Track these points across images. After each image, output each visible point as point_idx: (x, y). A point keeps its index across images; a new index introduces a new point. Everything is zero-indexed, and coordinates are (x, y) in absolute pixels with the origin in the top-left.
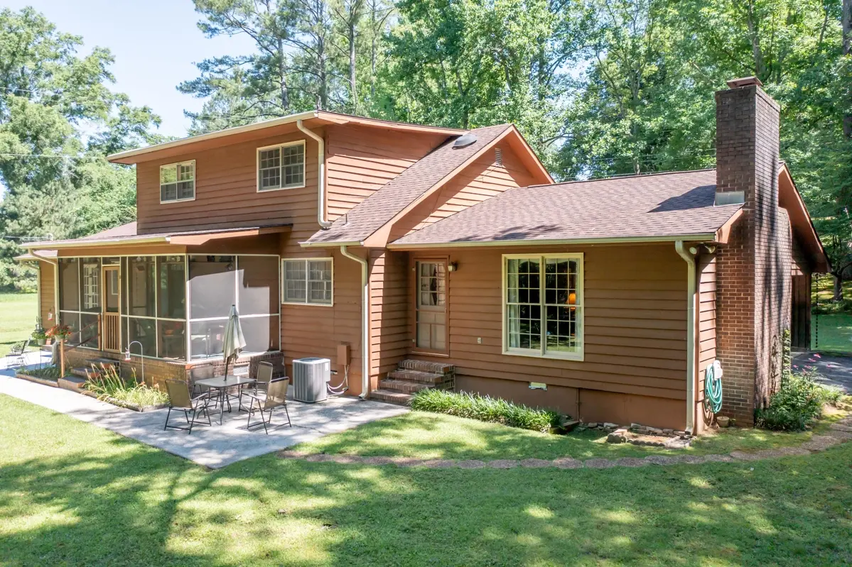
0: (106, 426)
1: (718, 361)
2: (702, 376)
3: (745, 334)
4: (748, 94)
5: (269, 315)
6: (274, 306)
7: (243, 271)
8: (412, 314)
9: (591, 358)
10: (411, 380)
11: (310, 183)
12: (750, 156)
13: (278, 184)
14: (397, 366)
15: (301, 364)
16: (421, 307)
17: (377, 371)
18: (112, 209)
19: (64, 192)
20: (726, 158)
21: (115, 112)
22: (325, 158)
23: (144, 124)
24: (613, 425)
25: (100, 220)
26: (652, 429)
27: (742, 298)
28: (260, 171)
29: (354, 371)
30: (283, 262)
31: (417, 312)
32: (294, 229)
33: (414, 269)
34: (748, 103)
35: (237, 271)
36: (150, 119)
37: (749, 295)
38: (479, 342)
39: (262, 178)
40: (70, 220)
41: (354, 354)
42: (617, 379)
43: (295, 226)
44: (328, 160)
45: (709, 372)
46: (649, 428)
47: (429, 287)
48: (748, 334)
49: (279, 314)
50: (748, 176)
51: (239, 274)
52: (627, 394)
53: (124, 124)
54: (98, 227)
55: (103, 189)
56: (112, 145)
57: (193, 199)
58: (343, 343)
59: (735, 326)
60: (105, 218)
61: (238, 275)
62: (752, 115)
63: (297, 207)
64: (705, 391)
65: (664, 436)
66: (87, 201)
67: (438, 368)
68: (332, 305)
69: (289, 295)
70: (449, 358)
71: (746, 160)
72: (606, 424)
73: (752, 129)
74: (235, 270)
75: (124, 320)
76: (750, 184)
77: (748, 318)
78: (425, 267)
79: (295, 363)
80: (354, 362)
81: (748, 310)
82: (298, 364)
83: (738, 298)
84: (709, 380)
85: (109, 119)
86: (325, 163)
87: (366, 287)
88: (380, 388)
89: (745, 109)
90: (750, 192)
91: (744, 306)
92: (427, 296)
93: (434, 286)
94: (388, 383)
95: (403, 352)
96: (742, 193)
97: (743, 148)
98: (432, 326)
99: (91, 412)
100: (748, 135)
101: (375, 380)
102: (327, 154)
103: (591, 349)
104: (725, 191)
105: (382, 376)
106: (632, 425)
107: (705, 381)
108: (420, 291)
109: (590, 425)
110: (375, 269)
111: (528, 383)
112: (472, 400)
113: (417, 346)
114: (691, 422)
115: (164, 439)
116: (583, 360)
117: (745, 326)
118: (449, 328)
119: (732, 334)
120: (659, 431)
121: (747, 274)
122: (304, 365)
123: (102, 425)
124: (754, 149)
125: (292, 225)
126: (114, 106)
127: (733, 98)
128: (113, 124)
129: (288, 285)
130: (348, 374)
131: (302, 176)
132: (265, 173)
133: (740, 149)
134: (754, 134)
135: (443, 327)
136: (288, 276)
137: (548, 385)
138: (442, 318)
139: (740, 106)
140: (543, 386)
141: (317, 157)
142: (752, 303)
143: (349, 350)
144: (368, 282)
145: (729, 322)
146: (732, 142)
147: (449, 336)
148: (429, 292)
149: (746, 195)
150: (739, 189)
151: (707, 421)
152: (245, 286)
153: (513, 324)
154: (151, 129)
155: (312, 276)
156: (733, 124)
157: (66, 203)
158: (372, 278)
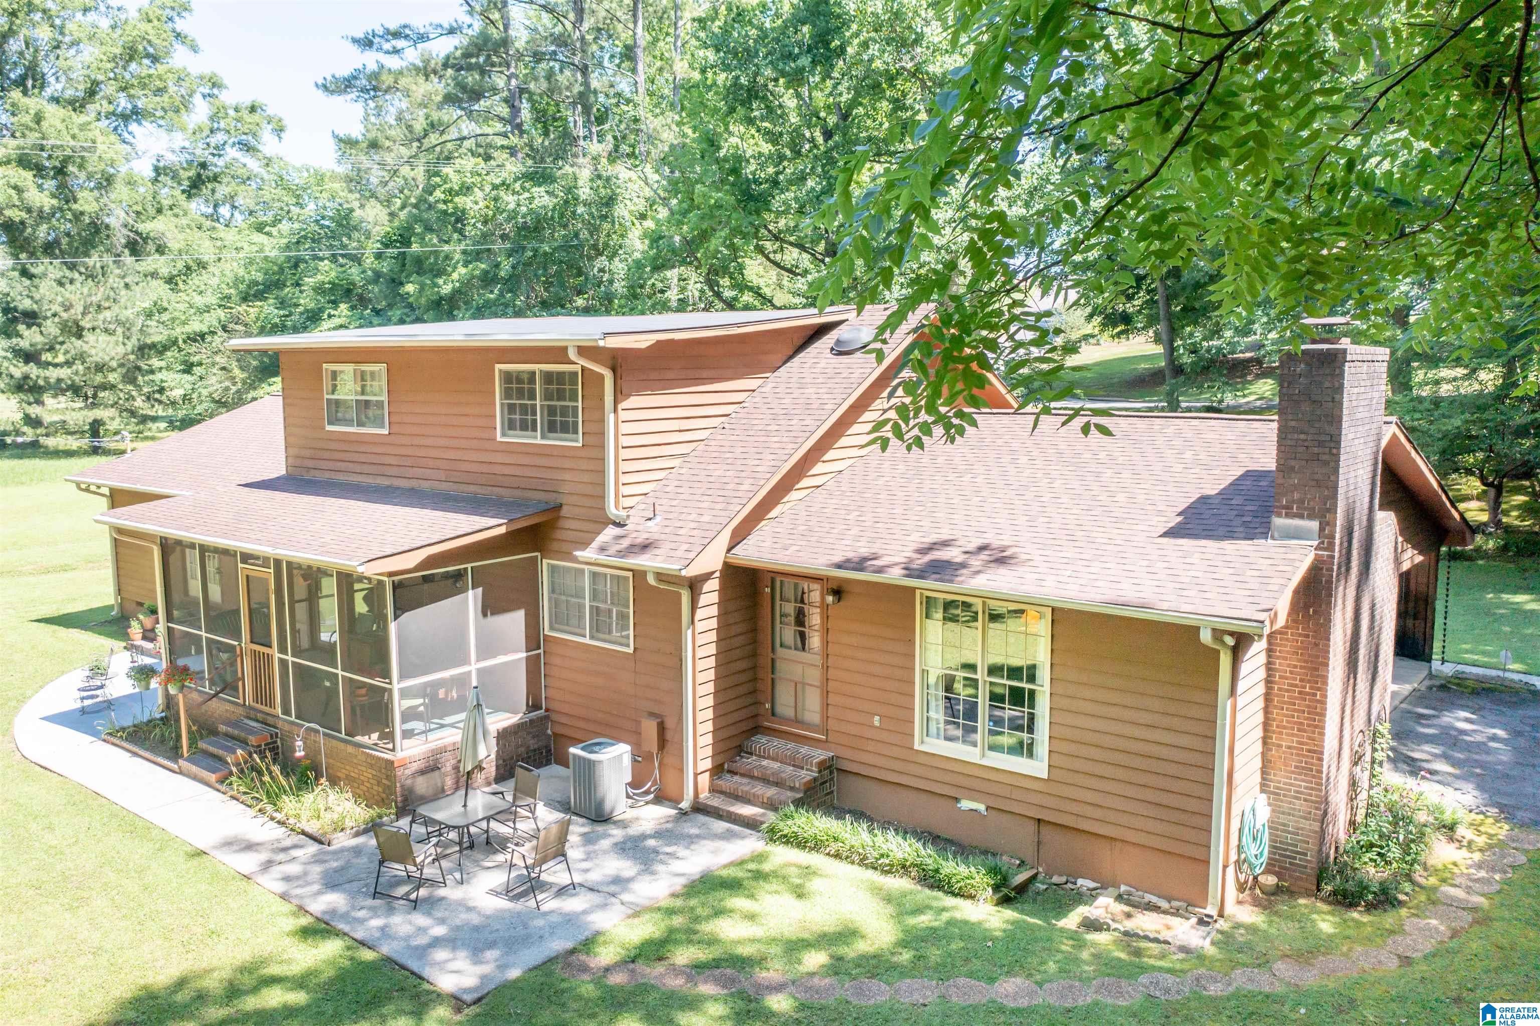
0: (280, 887)
1: (1264, 796)
2: (1235, 825)
3: (1309, 751)
4: (1333, 361)
5: (524, 655)
6: (534, 639)
7: (480, 590)
8: (765, 661)
9: (1058, 775)
10: (765, 781)
11: (591, 440)
12: (1332, 464)
13: (534, 429)
14: (740, 750)
15: (584, 759)
16: (780, 652)
17: (708, 764)
18: (208, 309)
19: (117, 271)
20: (1293, 463)
21: (200, 112)
22: (616, 403)
23: (254, 135)
24: (1092, 885)
25: (188, 329)
26: (1154, 899)
27: (1308, 694)
28: (502, 405)
29: (670, 760)
30: (546, 564)
31: (773, 660)
32: (565, 511)
33: (768, 590)
34: (1332, 375)
35: (470, 592)
36: (264, 124)
37: (1319, 689)
38: (877, 723)
39: (506, 416)
40: (132, 324)
41: (669, 735)
42: (1098, 813)
43: (565, 508)
44: (620, 407)
45: (1248, 816)
46: (1149, 897)
47: (792, 619)
48: (1314, 752)
49: (541, 651)
50: (1327, 498)
51: (475, 597)
52: (1115, 839)
53: (220, 137)
54: (185, 342)
55: (188, 268)
56: (199, 175)
57: (385, 431)
58: (652, 715)
59: (1293, 735)
60: (196, 326)
61: (472, 598)
62: (1337, 397)
63: (567, 476)
64: (1240, 848)
65: (1172, 914)
66: (158, 290)
67: (807, 759)
68: (631, 650)
69: (557, 620)
70: (827, 741)
71: (1324, 470)
72: (1080, 882)
73: (1335, 420)
74: (466, 590)
75: (283, 663)
76: (1328, 510)
77: (1316, 727)
78: (786, 586)
79: (574, 755)
80: (669, 747)
81: (1317, 714)
82: (580, 757)
83: (1300, 693)
84: (1246, 830)
85: (191, 127)
86: (615, 410)
87: (690, 632)
88: (713, 790)
89: (1327, 384)
90: (1328, 524)
91: (1309, 706)
92: (788, 634)
93: (800, 619)
94: (729, 782)
95: (751, 724)
96: (1314, 525)
97: (1321, 450)
98: (798, 686)
99: (250, 847)
100: (1332, 430)
101: (705, 780)
102: (619, 394)
103: (1059, 760)
104: (1287, 515)
105: (717, 770)
106: (1123, 888)
107: (1240, 831)
108: (778, 626)
109: (1056, 879)
110: (703, 600)
111: (957, 800)
112: (865, 836)
113: (773, 714)
114: (1215, 897)
115: (376, 923)
116: (1045, 775)
117: (1309, 738)
118: (826, 694)
119: (1289, 747)
120: (1164, 905)
121: (1317, 657)
122: (589, 761)
123: (272, 882)
124: (1338, 455)
125: (561, 506)
126: (197, 99)
127: (1307, 364)
128: (198, 135)
129: (555, 604)
130: (660, 764)
131: (576, 424)
132: (511, 408)
133: (1316, 450)
134: (1340, 428)
135: (818, 691)
136: (553, 591)
137: (987, 808)
138: (814, 676)
139: (1319, 379)
140: (981, 807)
141: (602, 399)
142: (1323, 702)
143: (662, 729)
144: (693, 622)
145: (1285, 728)
146: (1302, 436)
147: (826, 705)
148: (793, 628)
149: (1322, 529)
150: (1310, 517)
151: (1241, 888)
152: (485, 615)
153: (933, 704)
154: (269, 144)
155: (595, 596)
156: (1306, 407)
157: (123, 292)
158: (700, 614)
